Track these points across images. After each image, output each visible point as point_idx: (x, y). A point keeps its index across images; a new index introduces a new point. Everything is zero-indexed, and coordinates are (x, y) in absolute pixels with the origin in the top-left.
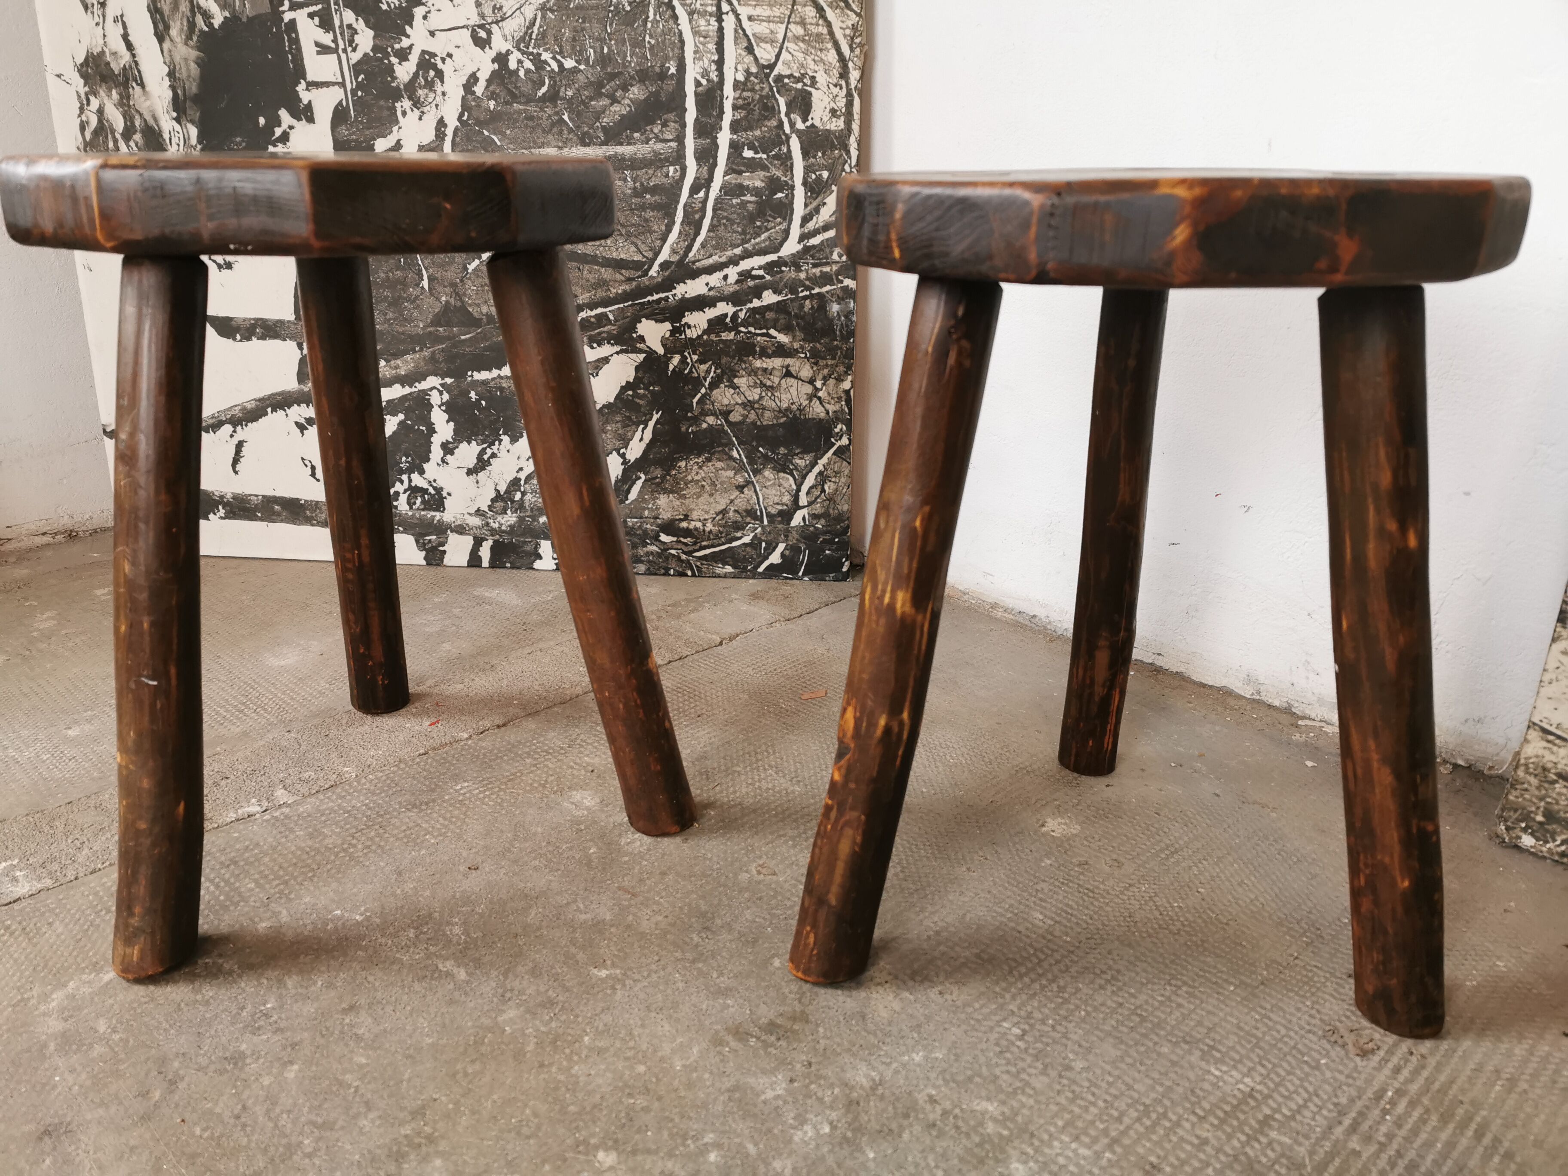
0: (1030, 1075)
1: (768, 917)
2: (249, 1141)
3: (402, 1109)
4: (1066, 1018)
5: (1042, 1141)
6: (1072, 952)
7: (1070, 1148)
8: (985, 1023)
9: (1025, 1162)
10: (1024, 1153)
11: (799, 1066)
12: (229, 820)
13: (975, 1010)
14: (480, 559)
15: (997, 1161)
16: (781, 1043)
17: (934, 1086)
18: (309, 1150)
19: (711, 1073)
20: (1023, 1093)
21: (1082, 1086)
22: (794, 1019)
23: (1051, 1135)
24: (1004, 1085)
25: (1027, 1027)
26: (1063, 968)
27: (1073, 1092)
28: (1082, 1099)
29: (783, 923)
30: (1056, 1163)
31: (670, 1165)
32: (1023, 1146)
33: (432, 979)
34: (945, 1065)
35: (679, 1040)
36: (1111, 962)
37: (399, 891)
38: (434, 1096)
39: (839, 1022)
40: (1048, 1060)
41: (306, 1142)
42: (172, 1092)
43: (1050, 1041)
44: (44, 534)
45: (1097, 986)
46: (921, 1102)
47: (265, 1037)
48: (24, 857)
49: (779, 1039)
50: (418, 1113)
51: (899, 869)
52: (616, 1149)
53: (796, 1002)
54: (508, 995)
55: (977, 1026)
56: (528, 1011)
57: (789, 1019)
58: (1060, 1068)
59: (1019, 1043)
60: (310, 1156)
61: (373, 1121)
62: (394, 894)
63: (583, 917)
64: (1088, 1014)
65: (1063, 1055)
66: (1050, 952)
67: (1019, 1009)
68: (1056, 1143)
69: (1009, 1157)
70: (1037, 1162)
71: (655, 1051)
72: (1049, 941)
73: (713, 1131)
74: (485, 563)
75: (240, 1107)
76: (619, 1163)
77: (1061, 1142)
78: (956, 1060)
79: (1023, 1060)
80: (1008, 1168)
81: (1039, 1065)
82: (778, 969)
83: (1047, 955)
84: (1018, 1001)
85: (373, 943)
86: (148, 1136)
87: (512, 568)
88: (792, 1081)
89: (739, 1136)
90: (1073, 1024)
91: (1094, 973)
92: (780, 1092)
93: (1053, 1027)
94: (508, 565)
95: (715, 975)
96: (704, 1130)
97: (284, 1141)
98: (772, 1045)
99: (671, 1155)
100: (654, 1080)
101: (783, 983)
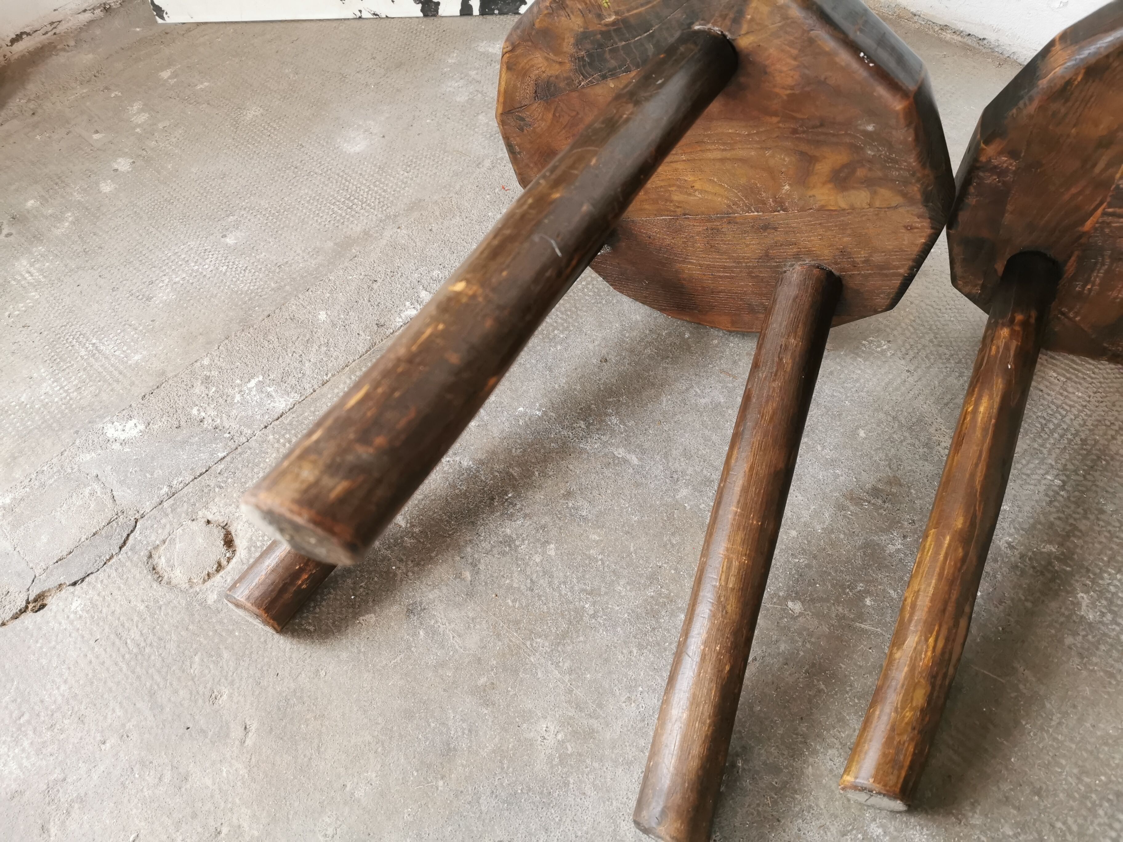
0: (1075, 520)
1: (842, 390)
2: (548, 608)
3: (641, 576)
4: (1092, 467)
5: (1095, 574)
6: (1085, 406)
7: (1116, 579)
8: (1034, 477)
9: (1087, 592)
10: (1085, 585)
11: (906, 523)
12: (399, 325)
13: (1024, 466)
14: (470, 8)
15: (1068, 592)
16: (887, 504)
17: (1010, 535)
18: (591, 612)
19: (845, 534)
20: (1075, 536)
21: (1114, 527)
22: (890, 483)
23: (1101, 569)
24: (1059, 530)
25: (1064, 478)
26: (1082, 422)
27: (1109, 532)
28: (1117, 537)
29: (856, 395)
30: (1109, 592)
31: (840, 609)
32: (1083, 579)
33: (615, 465)
34: (1013, 516)
35: (813, 507)
36: (1116, 413)
37: (556, 386)
38: (659, 564)
39: (924, 484)
40: (1086, 506)
41: (587, 606)
42: (477, 573)
43: (1084, 489)
44: (85, 11)
45: (1110, 437)
46: (1003, 548)
47: (519, 522)
48: (266, 373)
49: (884, 502)
50: (653, 578)
51: (932, 335)
52: (800, 599)
53: (887, 468)
54: (675, 476)
55: (1028, 481)
56: (695, 489)
57: (886, 483)
58: (1096, 512)
59: (1062, 493)
60: (594, 616)
61: (624, 587)
62: (554, 389)
63: (703, 401)
64: (1108, 463)
65: (1096, 501)
66: (1068, 408)
67: (1056, 462)
68: (1106, 575)
69: (1075, 589)
70: (1095, 591)
71: (799, 518)
72: (1066, 397)
73: (862, 582)
74: (476, 11)
75: (529, 581)
76: (805, 610)
77: (1110, 574)
78: (1020, 511)
79: (1069, 508)
80: (1076, 598)
81: (1080, 510)
82: (865, 439)
83: (1067, 411)
84: (1054, 456)
85: (558, 436)
86: (478, 609)
87: (501, 13)
88: (905, 537)
89: (880, 584)
90: (1098, 473)
91: (1106, 425)
92: (899, 547)
93: (1084, 476)
94: (496, 12)
95: (819, 448)
96: (856, 581)
97: (571, 606)
98: (881, 507)
99: (838, 602)
100: (806, 542)
101: (873, 453)
